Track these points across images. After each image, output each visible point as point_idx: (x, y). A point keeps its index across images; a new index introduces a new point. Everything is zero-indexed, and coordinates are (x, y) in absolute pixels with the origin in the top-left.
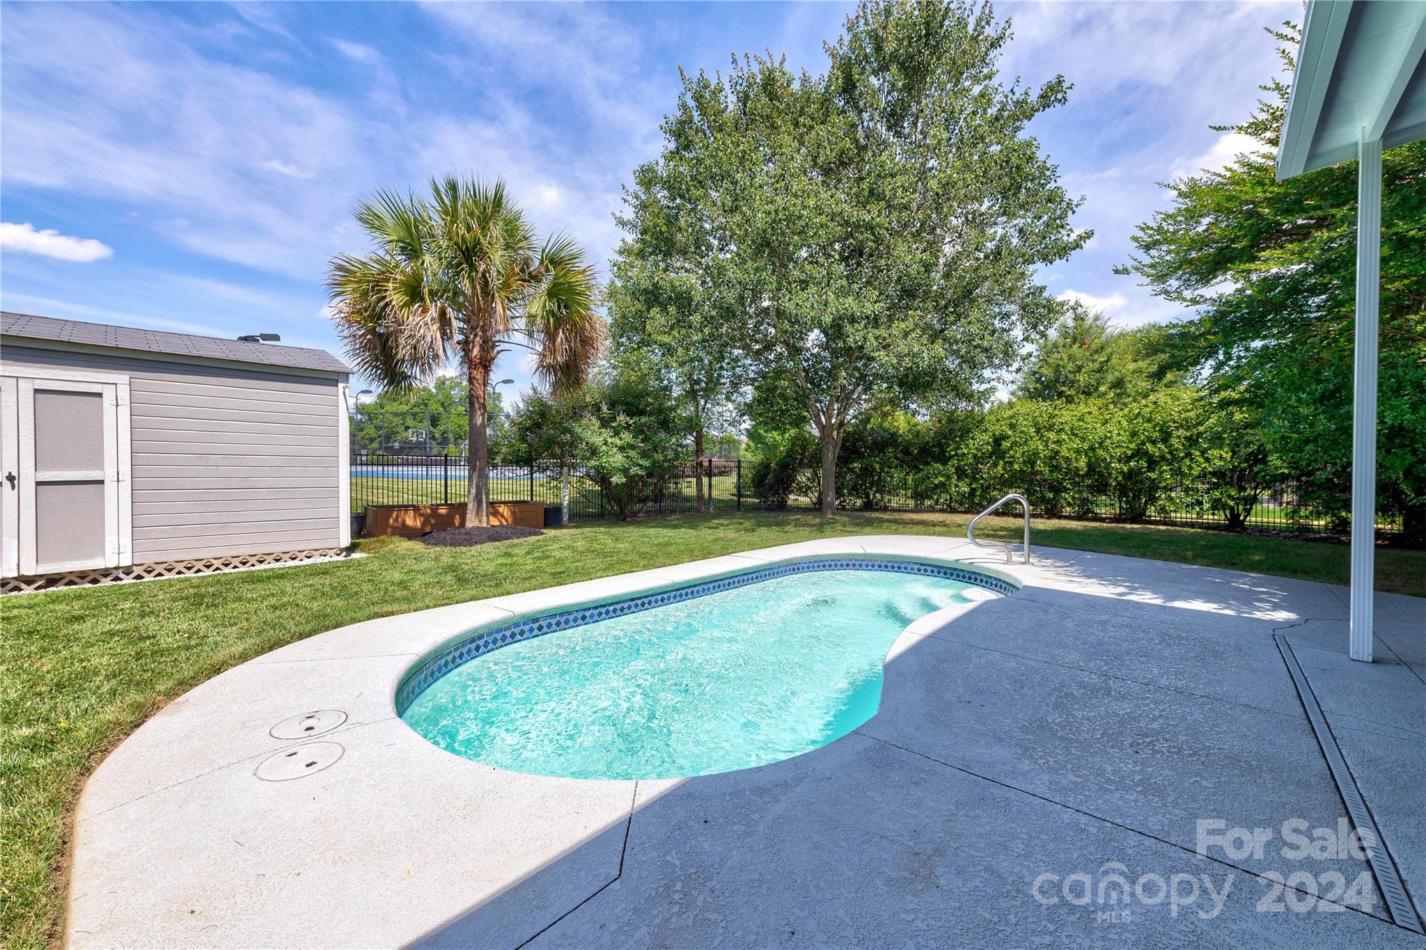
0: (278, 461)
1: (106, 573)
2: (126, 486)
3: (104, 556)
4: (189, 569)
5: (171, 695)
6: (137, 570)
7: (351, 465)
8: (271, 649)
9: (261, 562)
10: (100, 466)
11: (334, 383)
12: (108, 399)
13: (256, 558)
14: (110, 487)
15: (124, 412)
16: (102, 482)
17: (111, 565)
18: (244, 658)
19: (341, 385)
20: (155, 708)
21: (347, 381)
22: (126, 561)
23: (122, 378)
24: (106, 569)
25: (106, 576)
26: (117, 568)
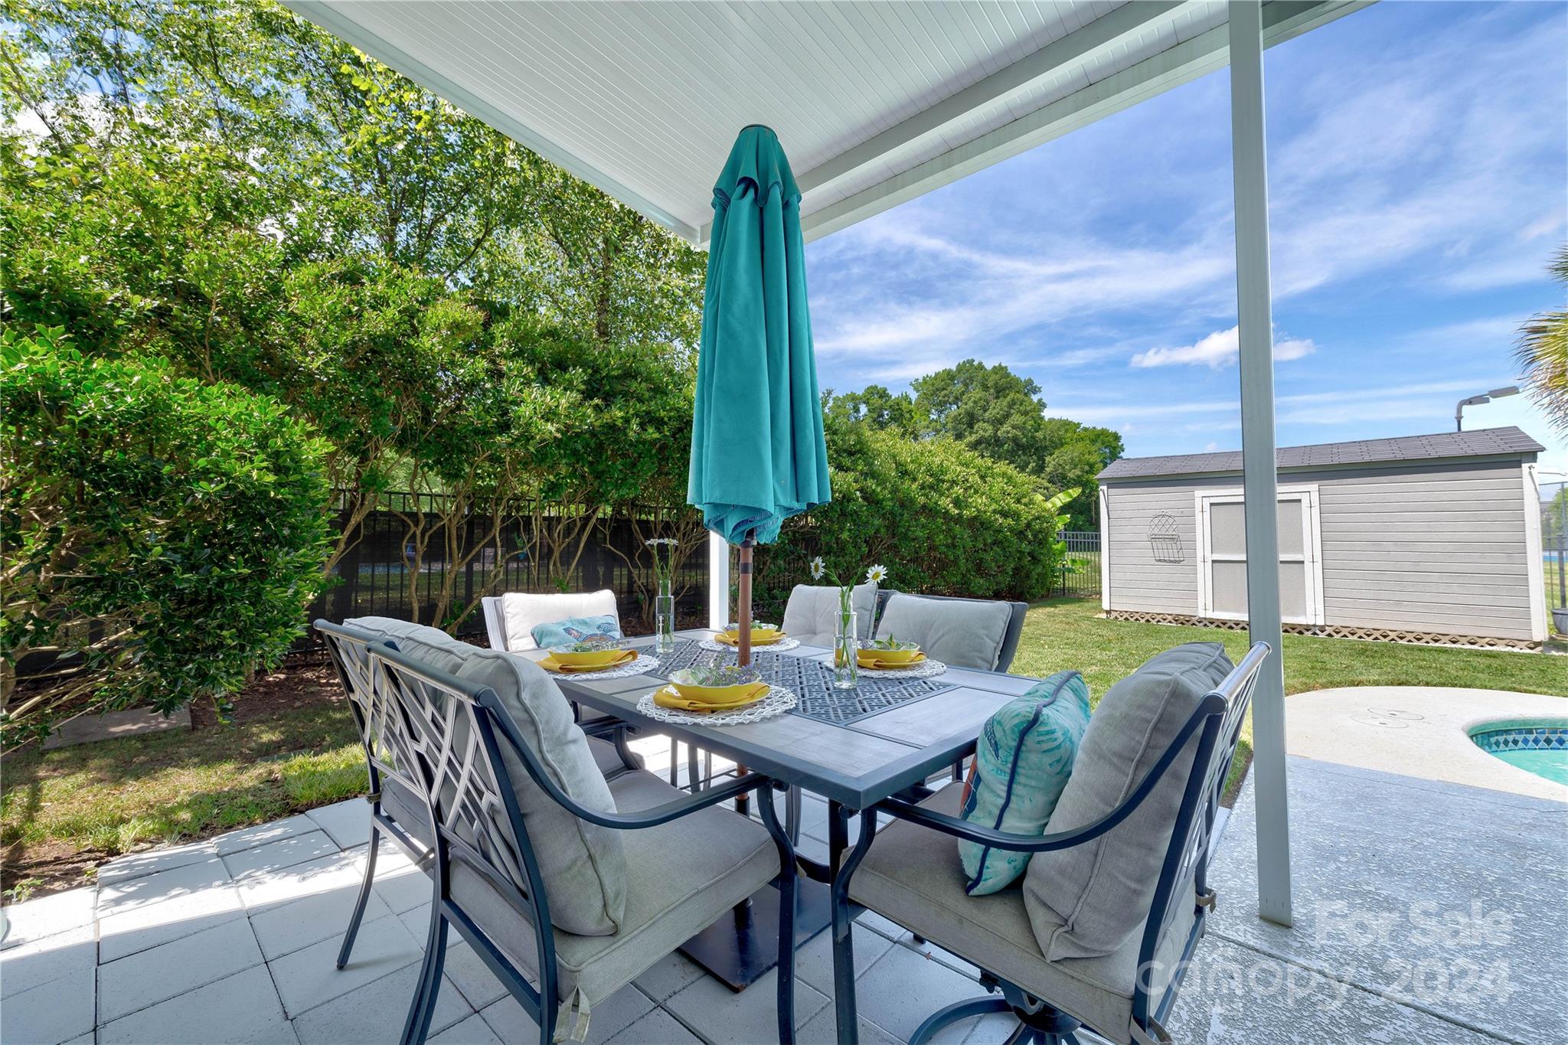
0: (1450, 547)
1: (1308, 628)
2: (1318, 566)
3: (1305, 614)
4: (1369, 635)
5: (1324, 686)
6: (1329, 630)
7: (1545, 549)
8: (1399, 685)
9: (1436, 641)
10: (1302, 551)
11: (1518, 464)
12: (1305, 503)
13: (1431, 636)
14: (1308, 565)
15: (1316, 511)
16: (1303, 562)
17: (1311, 623)
18: (1377, 683)
19: (1525, 466)
20: (1314, 688)
21: (1534, 459)
22: (1320, 622)
23: (1313, 487)
24: (1308, 625)
25: (1308, 630)
26: (1315, 626)
